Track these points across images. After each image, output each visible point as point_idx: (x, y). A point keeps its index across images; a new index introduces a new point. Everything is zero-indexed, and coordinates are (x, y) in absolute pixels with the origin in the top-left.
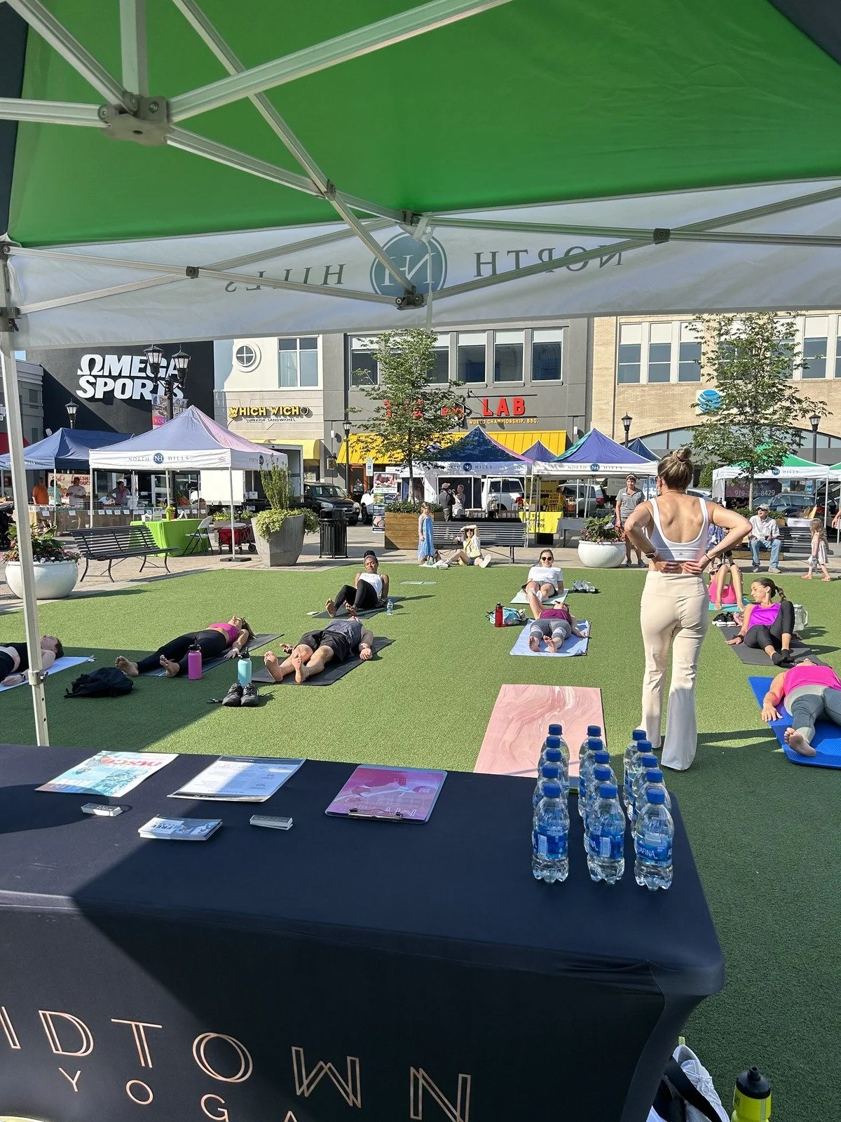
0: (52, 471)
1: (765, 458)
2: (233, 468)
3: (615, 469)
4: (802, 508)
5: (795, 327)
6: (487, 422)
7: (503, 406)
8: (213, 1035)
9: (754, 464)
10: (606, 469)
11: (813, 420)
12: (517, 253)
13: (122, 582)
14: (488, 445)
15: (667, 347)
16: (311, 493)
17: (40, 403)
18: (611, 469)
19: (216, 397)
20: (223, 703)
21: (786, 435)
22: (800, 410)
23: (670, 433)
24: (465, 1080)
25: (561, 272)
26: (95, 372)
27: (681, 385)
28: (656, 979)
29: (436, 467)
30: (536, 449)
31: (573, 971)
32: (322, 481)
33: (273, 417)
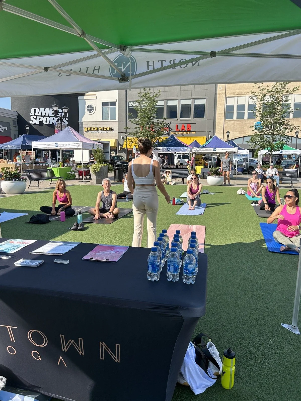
0: (20, 150)
1: (276, 146)
2: (83, 149)
3: (222, 150)
4: (291, 165)
5: (289, 98)
6: (177, 133)
7: (183, 127)
8: (34, 331)
9: (273, 149)
10: (219, 150)
11: (296, 133)
12: (162, 61)
13: (43, 189)
14: (176, 141)
15: (244, 106)
16: (113, 158)
17: (17, 126)
18: (220, 150)
19: (80, 123)
20: (71, 229)
21: (284, 138)
22: (290, 129)
23: (244, 138)
24: (118, 346)
25: (178, 68)
26: (36, 114)
27: (248, 120)
28: (180, 312)
29: (157, 149)
30: (194, 143)
31: (151, 308)
32: (118, 154)
33: (100, 131)
